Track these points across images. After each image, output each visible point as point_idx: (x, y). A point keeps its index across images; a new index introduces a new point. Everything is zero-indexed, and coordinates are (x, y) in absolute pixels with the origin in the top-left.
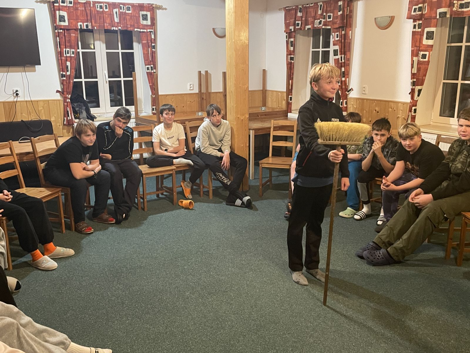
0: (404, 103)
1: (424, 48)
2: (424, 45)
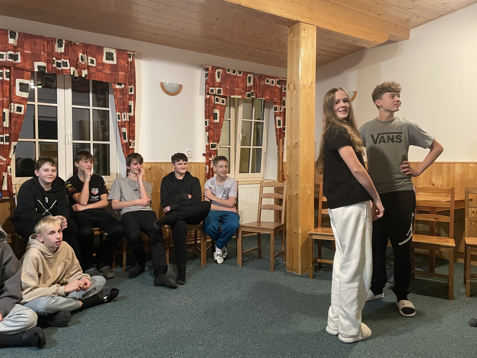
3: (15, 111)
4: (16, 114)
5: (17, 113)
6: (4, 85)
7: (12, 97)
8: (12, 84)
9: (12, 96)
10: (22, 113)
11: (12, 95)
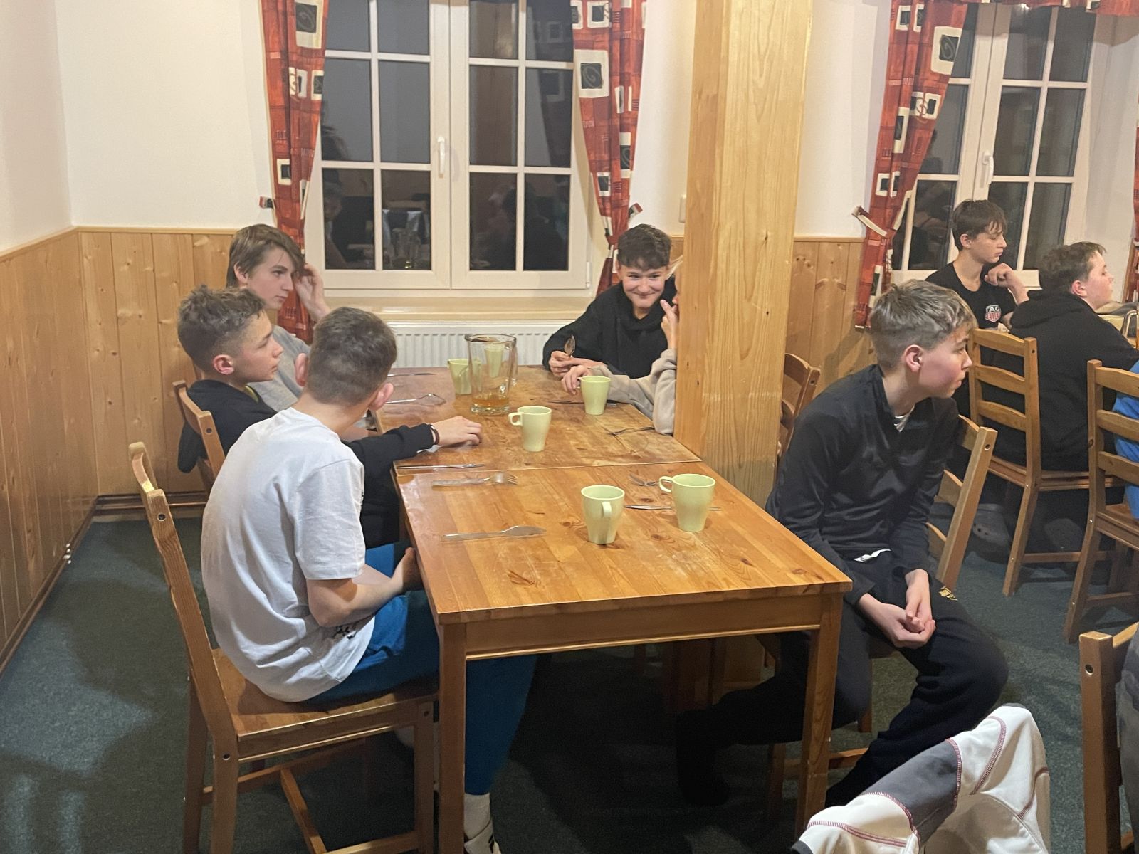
0: (838, 242)
1: (935, 83)
2: (934, 74)
3: (925, 111)
4: (924, 119)
5: (927, 116)
6: (909, 46)
7: (920, 78)
8: (926, 40)
9: (921, 74)
10: (934, 116)
11: (922, 70)
